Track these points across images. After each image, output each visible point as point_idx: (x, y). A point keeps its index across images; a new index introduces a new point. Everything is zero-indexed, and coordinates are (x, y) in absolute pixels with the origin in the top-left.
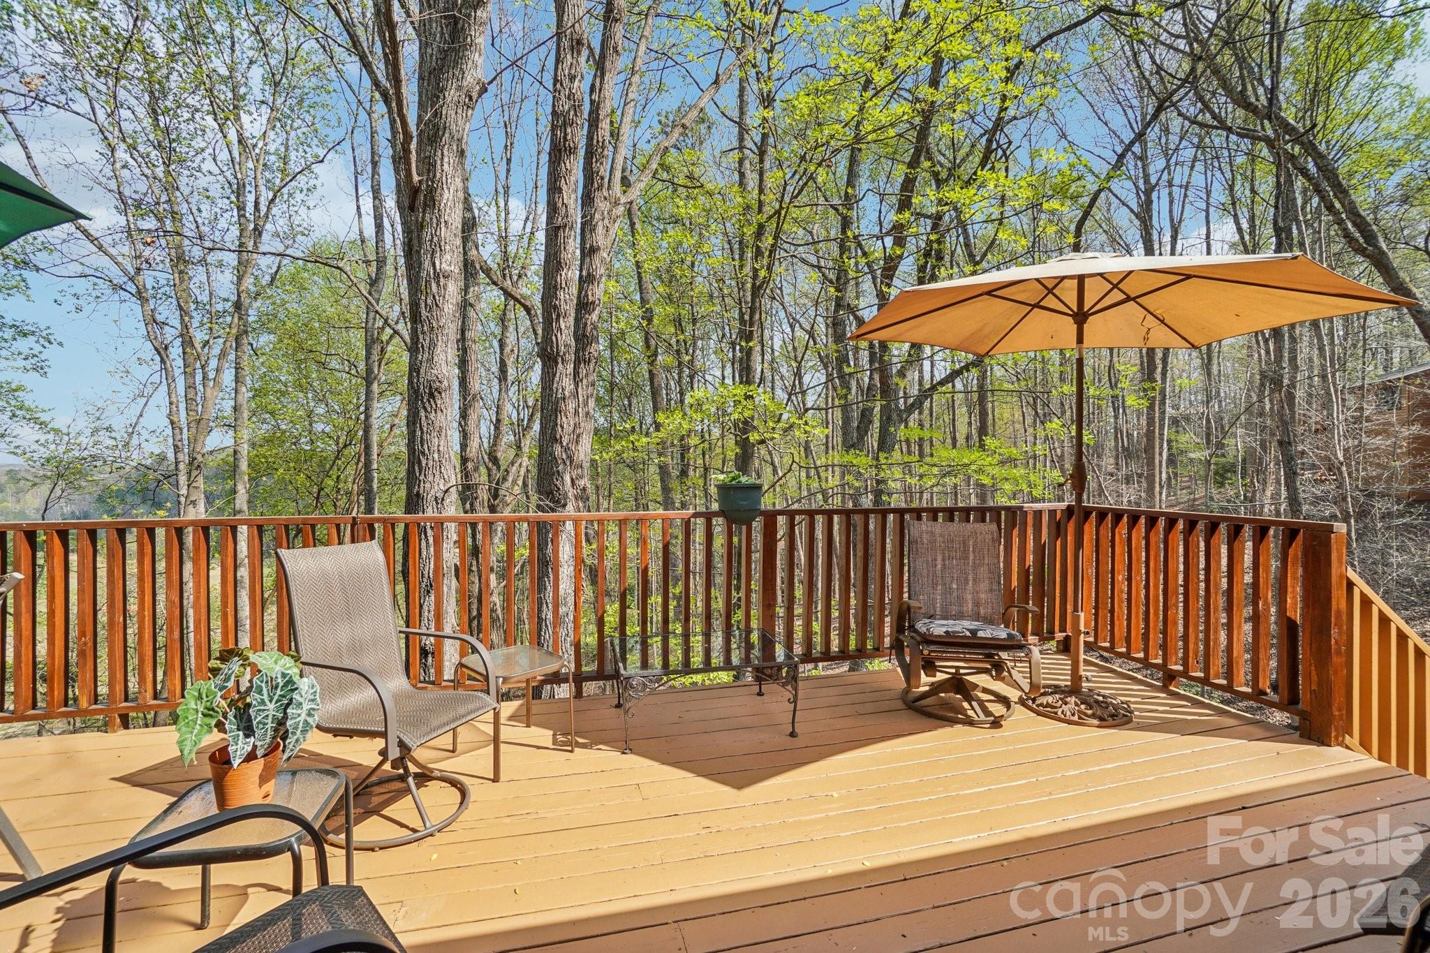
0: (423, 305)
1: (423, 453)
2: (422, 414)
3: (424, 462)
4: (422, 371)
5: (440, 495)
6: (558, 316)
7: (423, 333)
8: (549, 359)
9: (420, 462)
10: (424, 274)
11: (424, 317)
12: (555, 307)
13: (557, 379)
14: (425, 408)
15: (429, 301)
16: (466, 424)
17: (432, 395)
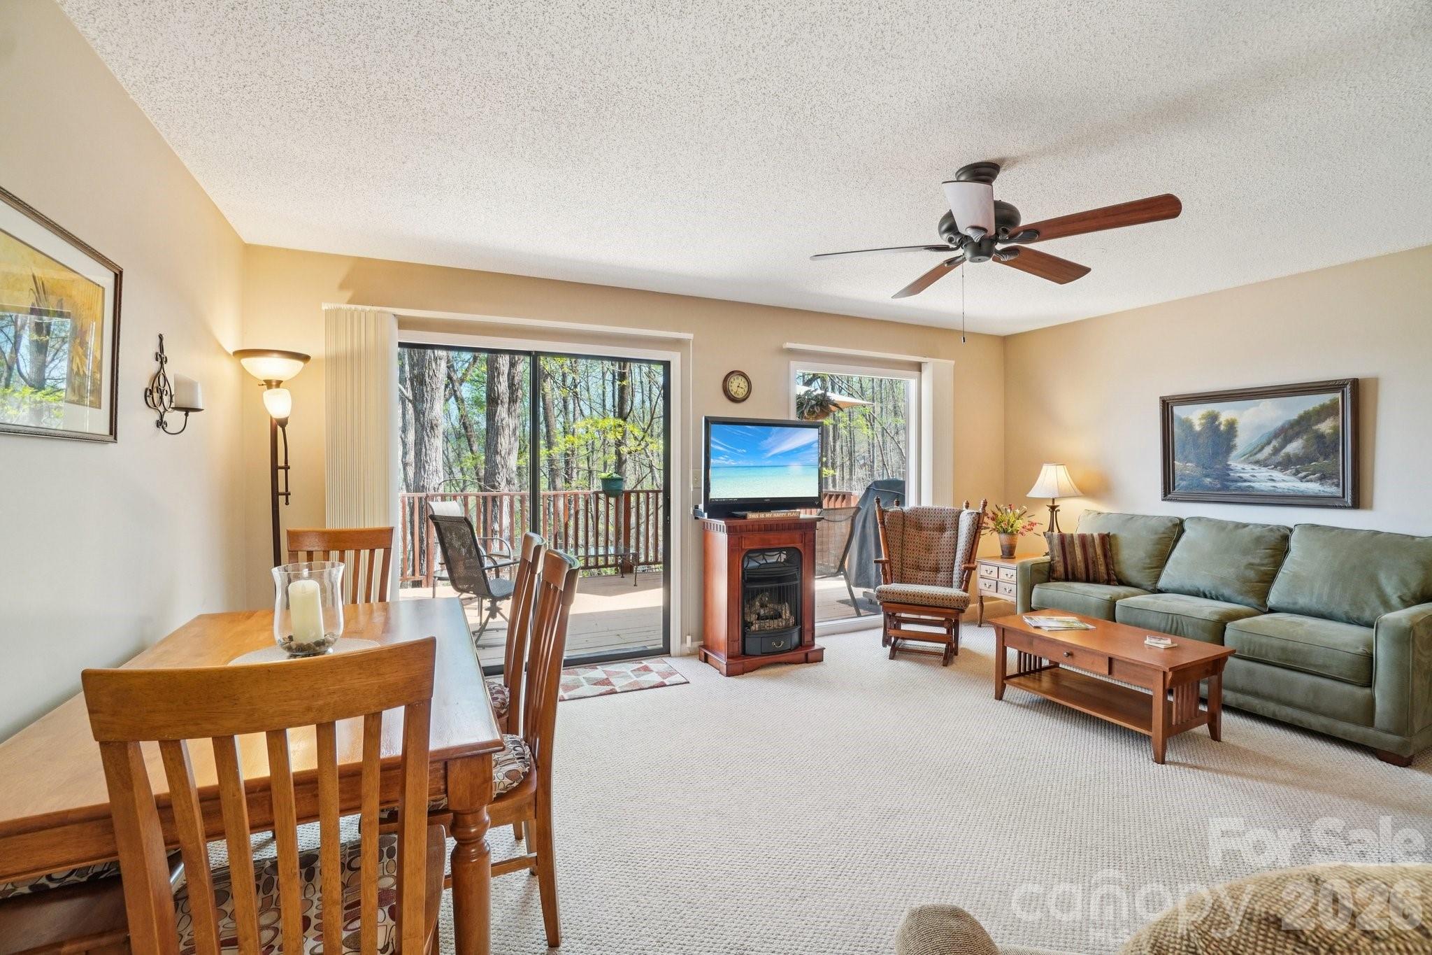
0: (427, 376)
1: (427, 462)
2: (426, 438)
3: (427, 467)
4: (426, 414)
5: (436, 486)
6: (499, 374)
7: (427, 392)
8: (493, 401)
9: (424, 467)
10: (427, 358)
11: (427, 383)
12: (497, 368)
13: (498, 414)
14: (428, 435)
15: (431, 374)
16: (406, 437)
17: (432, 428)
